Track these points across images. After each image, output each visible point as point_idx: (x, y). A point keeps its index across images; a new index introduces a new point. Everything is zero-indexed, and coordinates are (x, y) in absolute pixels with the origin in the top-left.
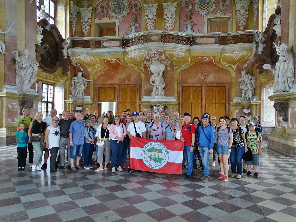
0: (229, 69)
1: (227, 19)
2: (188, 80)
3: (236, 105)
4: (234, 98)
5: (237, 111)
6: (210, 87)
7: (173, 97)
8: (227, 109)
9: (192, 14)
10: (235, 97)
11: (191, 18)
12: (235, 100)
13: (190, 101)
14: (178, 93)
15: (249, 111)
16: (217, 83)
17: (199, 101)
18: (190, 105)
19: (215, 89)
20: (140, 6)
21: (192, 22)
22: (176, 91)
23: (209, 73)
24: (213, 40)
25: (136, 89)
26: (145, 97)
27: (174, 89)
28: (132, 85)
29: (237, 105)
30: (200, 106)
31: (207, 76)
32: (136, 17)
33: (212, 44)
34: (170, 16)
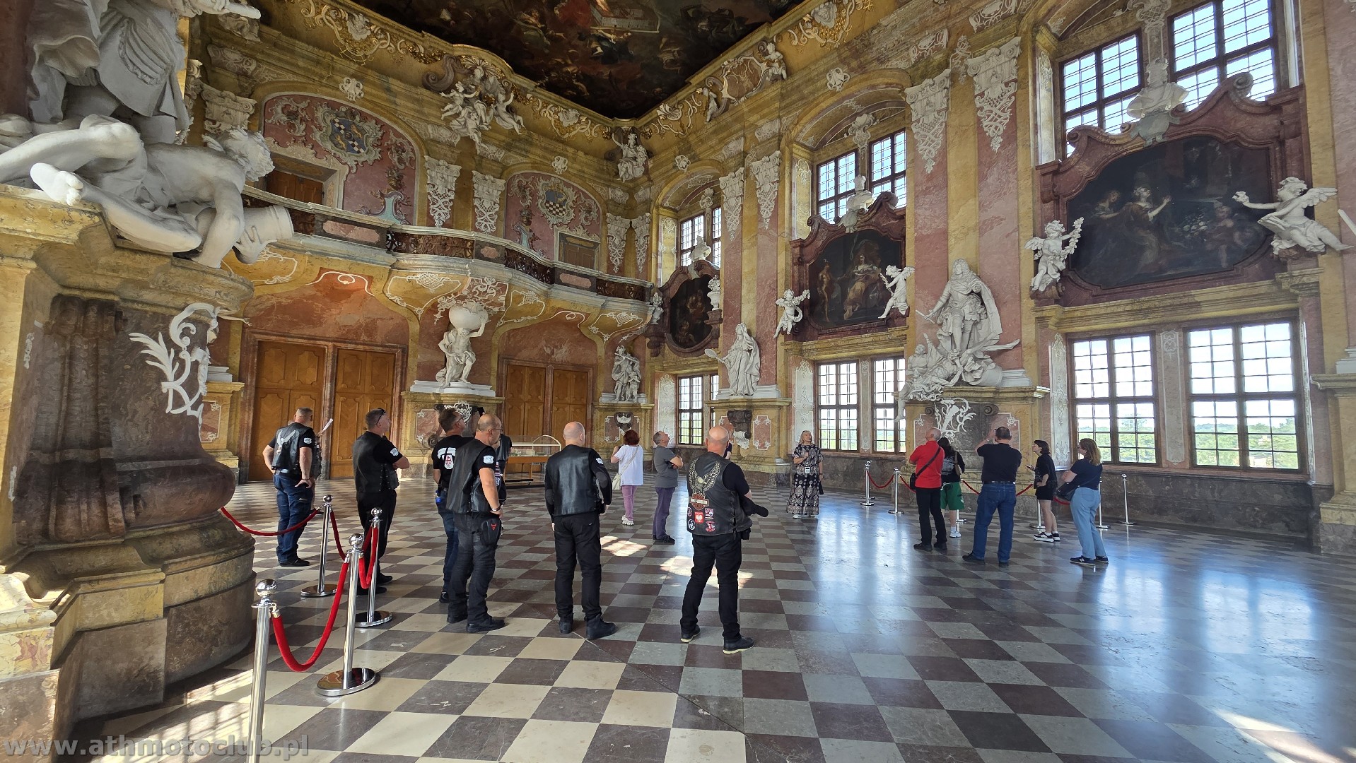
0: (597, 340)
1: (592, 246)
2: (520, 351)
3: (606, 409)
4: (600, 396)
5: (607, 420)
6: (561, 371)
7: (488, 387)
8: (589, 417)
9: (530, 214)
10: (604, 395)
11: (529, 223)
12: (604, 399)
13: (521, 396)
14: (499, 377)
15: (628, 421)
16: (573, 365)
17: (540, 397)
18: (522, 407)
19: (569, 375)
20: (411, 154)
21: (531, 231)
22: (494, 373)
23: (562, 342)
24: (587, 283)
25: (391, 358)
26: (416, 382)
27: (490, 369)
28: (379, 349)
29: (610, 408)
30: (541, 408)
31: (556, 347)
32: (400, 178)
33: (586, 289)
34: (487, 205)
